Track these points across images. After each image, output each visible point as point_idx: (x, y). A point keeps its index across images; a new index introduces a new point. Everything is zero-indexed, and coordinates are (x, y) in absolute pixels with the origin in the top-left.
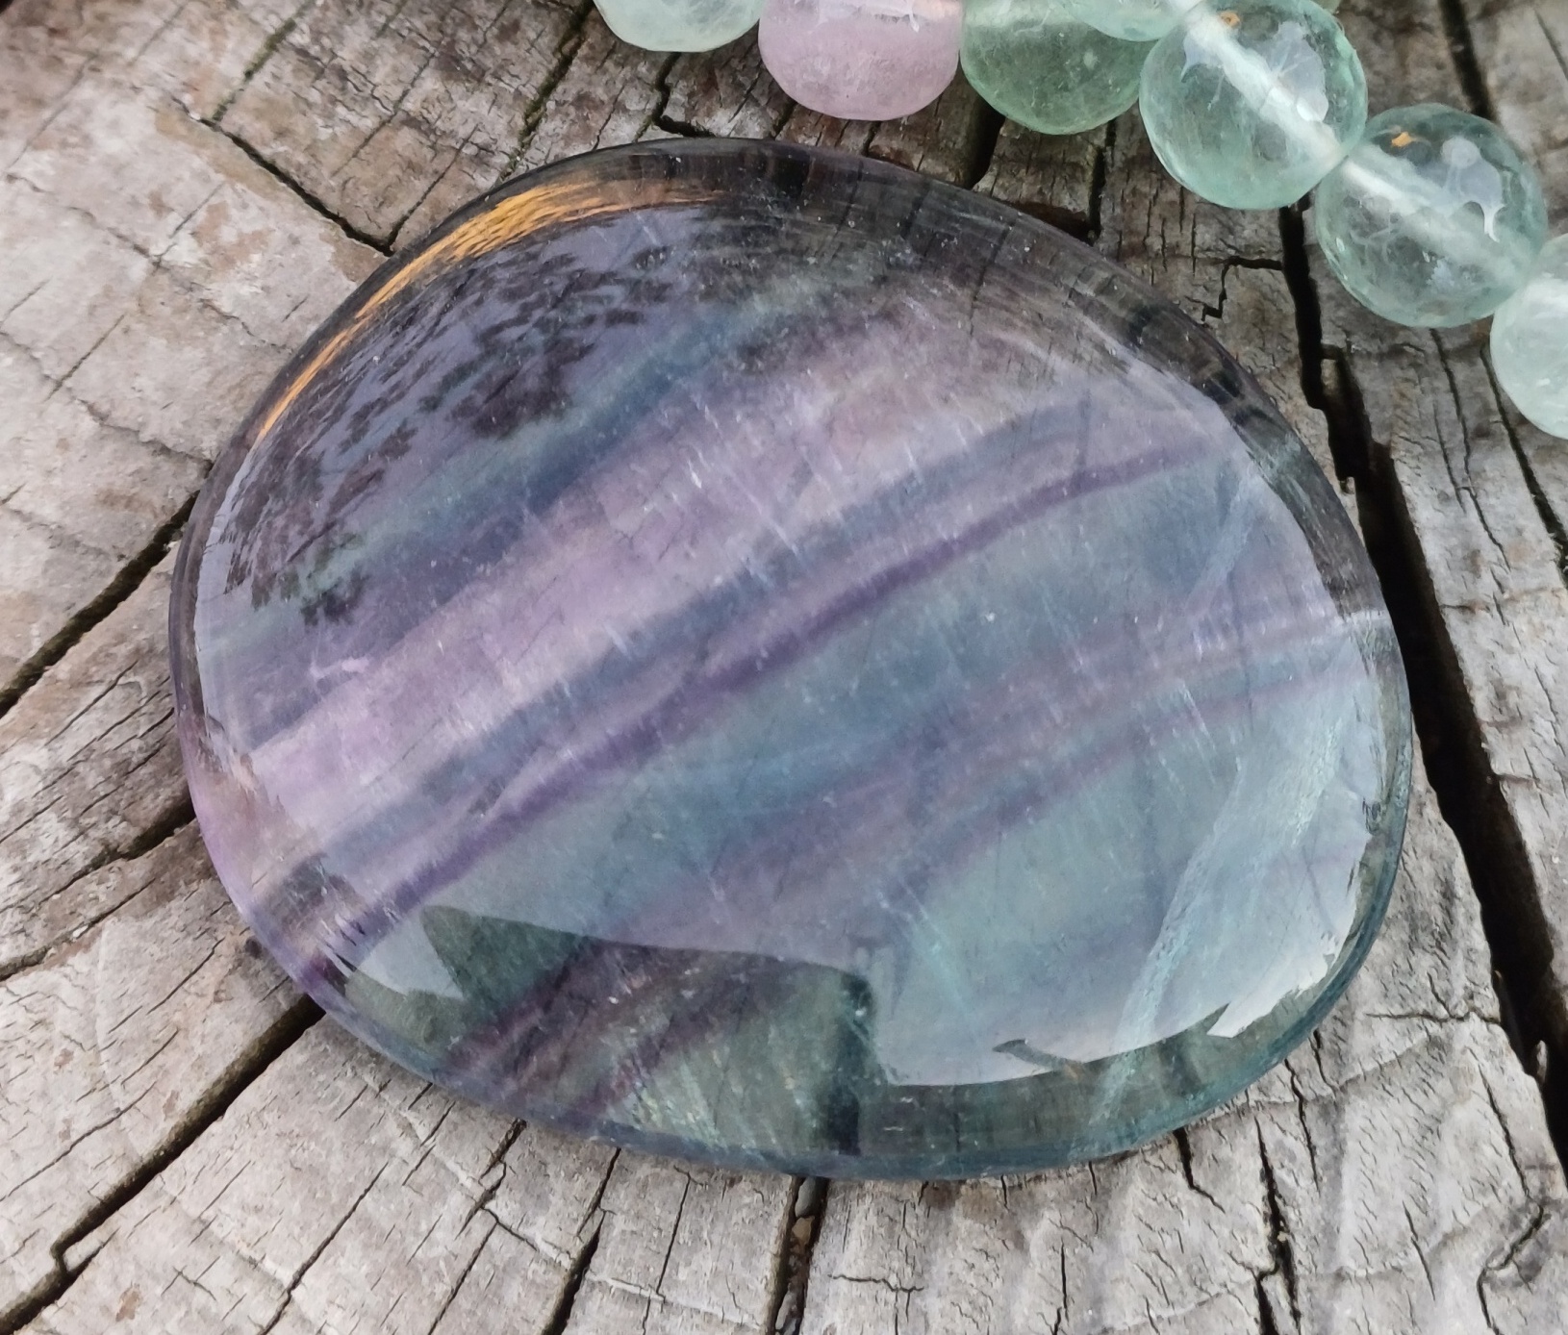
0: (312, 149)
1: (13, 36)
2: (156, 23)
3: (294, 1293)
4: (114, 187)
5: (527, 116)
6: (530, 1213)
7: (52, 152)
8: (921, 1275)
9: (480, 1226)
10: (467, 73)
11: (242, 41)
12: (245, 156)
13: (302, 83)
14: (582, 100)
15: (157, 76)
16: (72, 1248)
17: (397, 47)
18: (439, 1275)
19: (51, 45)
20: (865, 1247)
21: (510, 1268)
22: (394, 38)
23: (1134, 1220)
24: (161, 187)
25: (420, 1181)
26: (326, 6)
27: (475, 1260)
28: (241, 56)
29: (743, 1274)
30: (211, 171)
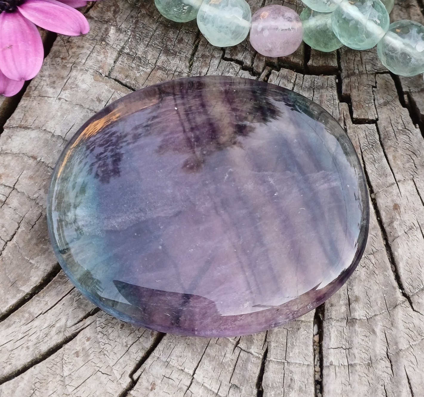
0: (136, 79)
1: (52, 61)
2: (89, 52)
3: (194, 376)
4: (86, 97)
5: (189, 62)
6: (249, 345)
7: (68, 90)
8: (351, 345)
9: (237, 351)
10: (172, 53)
11: (112, 54)
12: (118, 84)
13: (129, 62)
14: (203, 56)
15: (92, 66)
16: (134, 374)
17: (152, 49)
18: (230, 365)
19: (62, 62)
20: (335, 340)
21: (248, 360)
22: (151, 47)
23: (402, 321)
24: (99, 95)
25: (219, 342)
26: (131, 41)
27: (237, 360)
28: (112, 58)
29: (306, 352)
30: (111, 89)
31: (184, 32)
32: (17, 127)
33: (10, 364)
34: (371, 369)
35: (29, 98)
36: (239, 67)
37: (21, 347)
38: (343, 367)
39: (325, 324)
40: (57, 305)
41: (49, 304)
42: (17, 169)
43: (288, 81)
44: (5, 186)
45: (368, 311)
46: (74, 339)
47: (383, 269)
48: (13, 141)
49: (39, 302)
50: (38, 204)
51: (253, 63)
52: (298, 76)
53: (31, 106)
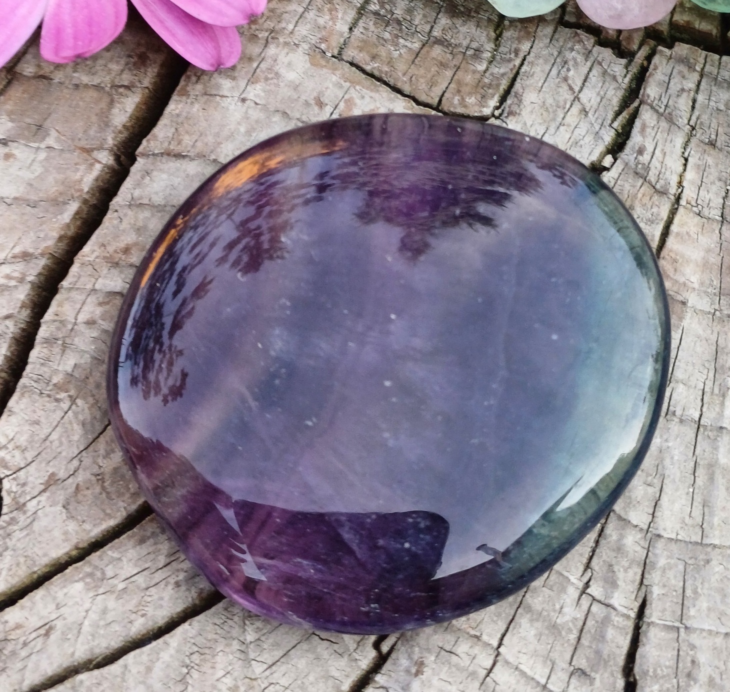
0: (390, 62)
2: (301, 10)
3: (501, 650)
4: (296, 97)
5: (495, 32)
6: (609, 591)
7: (261, 84)
9: (585, 602)
10: (462, 13)
11: (345, 13)
12: (357, 71)
13: (379, 30)
15: (306, 36)
16: (383, 643)
17: (423, 4)
18: (570, 630)
19: (250, 28)
21: (606, 621)
24: (319, 93)
25: (551, 583)
27: (586, 619)
28: (346, 20)
29: (722, 607)
30: (342, 82)
32: (162, 154)
33: (143, 616)
35: (184, 98)
36: (592, 41)
37: (164, 582)
43: (690, 67)
48: (154, 181)
51: (620, 32)
52: (708, 60)
53: (189, 113)
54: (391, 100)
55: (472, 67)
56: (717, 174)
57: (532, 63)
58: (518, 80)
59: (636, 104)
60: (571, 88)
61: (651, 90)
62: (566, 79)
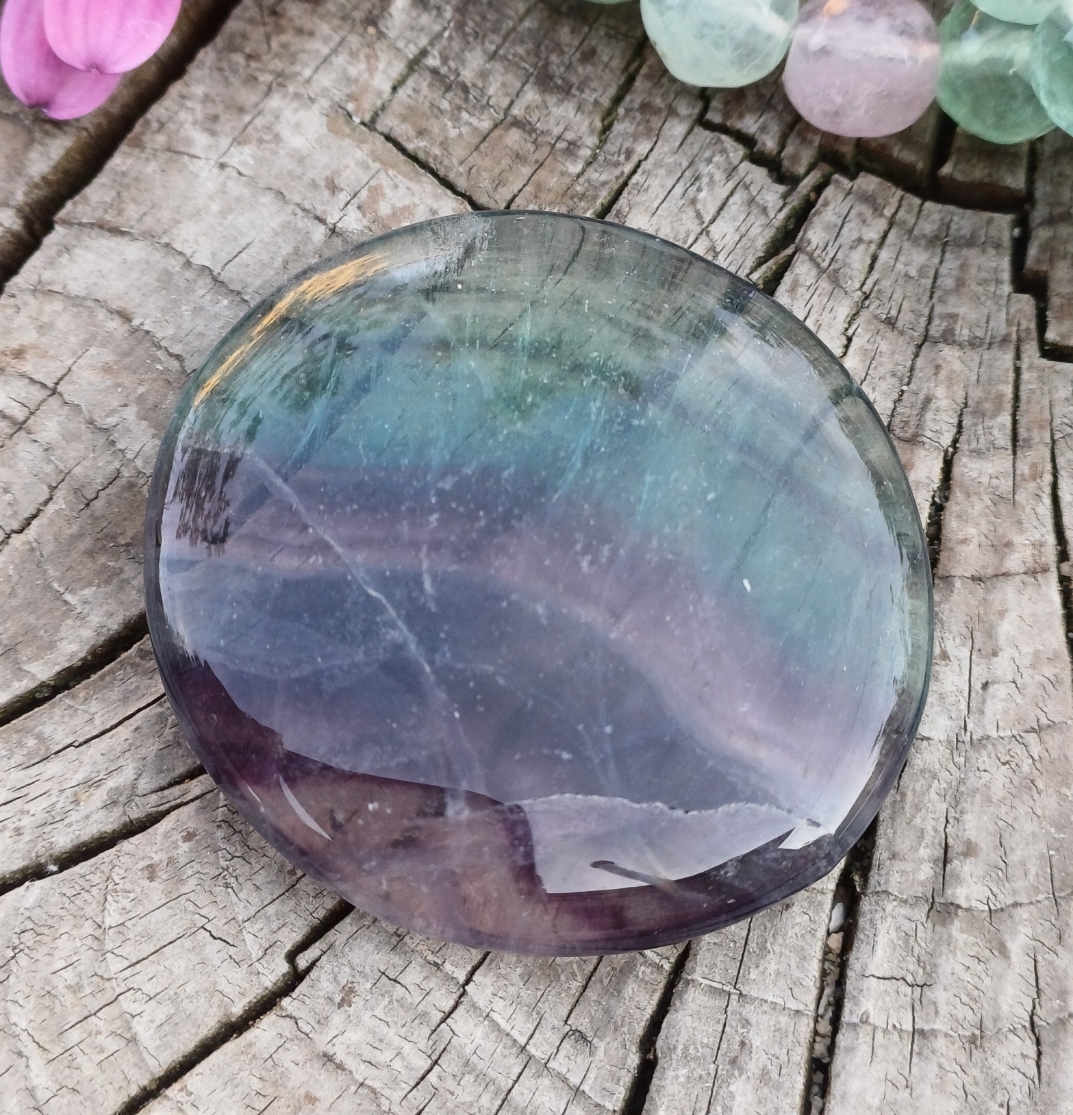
0: (444, 144)
1: (220, 60)
2: (325, 50)
3: (466, 988)
4: (299, 172)
5: (603, 120)
7: (252, 147)
8: (930, 975)
10: (558, 87)
11: (389, 64)
12: (395, 150)
13: (435, 95)
14: (645, 107)
15: (327, 89)
16: (301, 955)
17: (505, 68)
18: (573, 975)
19: (248, 66)
20: (888, 954)
21: (626, 970)
22: (502, 62)
24: (334, 172)
26: (450, 37)
27: (598, 963)
28: (390, 75)
29: (797, 973)
30: (370, 161)
31: (602, 33)
32: (92, 225)
34: (977, 1055)
35: (136, 151)
36: (741, 153)
38: (896, 1034)
39: (866, 905)
40: (120, 728)
41: (97, 721)
42: (72, 339)
43: (876, 210)
44: (32, 380)
45: (995, 889)
46: (149, 830)
47: (1060, 779)
48: (75, 262)
49: (71, 711)
50: (113, 443)
51: (782, 146)
52: (905, 202)
53: (140, 173)
54: (436, 196)
55: (561, 167)
56: (890, 366)
57: (648, 173)
58: (625, 194)
59: (789, 251)
60: (699, 216)
61: (815, 234)
62: (693, 202)
